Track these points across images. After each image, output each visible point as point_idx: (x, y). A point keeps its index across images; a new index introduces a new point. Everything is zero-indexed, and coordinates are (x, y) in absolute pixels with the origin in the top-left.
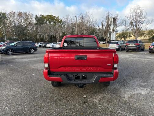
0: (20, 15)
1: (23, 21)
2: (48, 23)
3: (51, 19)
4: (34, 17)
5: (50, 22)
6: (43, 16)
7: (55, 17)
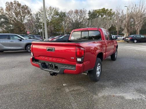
0: (77, 12)
1: (78, 17)
2: (100, 16)
3: (103, 13)
4: (88, 12)
5: (102, 16)
6: (96, 11)
7: (107, 10)
